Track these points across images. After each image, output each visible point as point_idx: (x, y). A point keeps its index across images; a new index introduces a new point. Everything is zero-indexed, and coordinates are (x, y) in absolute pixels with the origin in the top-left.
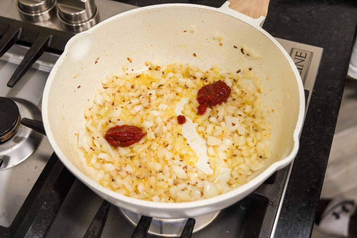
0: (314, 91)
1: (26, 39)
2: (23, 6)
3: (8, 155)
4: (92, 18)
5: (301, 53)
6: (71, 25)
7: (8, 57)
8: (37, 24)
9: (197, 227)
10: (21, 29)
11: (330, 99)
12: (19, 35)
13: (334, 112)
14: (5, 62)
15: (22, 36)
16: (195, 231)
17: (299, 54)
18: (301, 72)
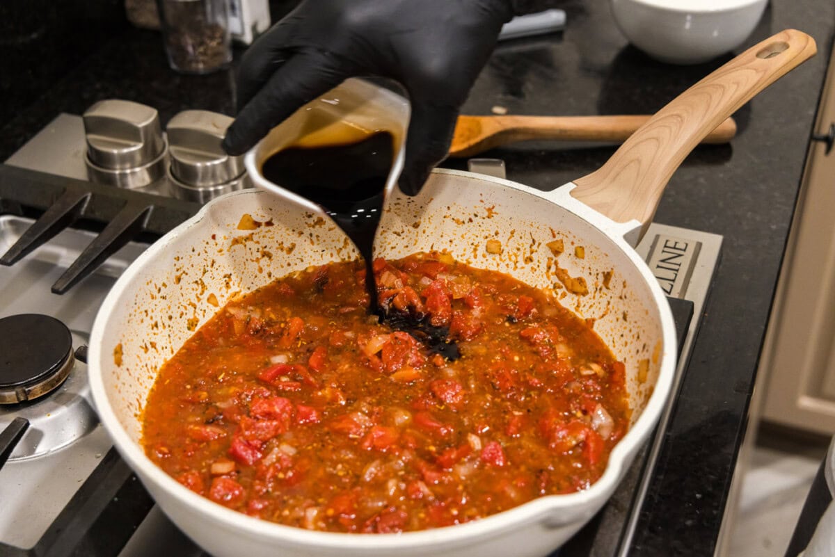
1: (98, 215)
2: (98, 152)
3: (40, 427)
5: (676, 243)
6: (195, 189)
10: (89, 195)
11: (742, 330)
12: (86, 205)
15: (89, 209)
17: (671, 244)
18: (676, 275)
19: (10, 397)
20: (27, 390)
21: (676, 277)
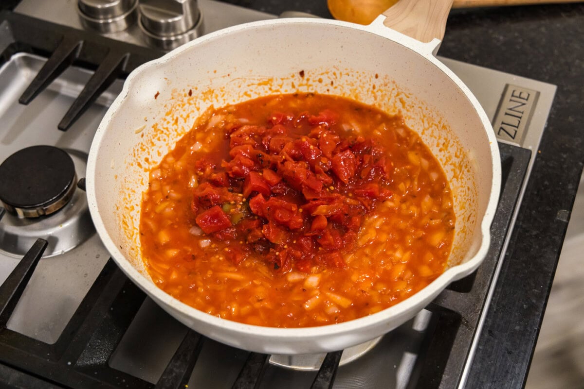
0: (540, 152)
1: (89, 59)
2: (87, 7)
3: (56, 235)
4: (192, 28)
5: (521, 93)
6: (160, 38)
7: (59, 86)
8: (107, 35)
9: (346, 358)
10: (81, 42)
11: (565, 166)
12: (79, 50)
13: (570, 187)
14: (55, 94)
15: (83, 53)
16: (342, 362)
17: (517, 94)
18: (519, 122)
19: (33, 213)
20: (44, 208)
21: (519, 124)
